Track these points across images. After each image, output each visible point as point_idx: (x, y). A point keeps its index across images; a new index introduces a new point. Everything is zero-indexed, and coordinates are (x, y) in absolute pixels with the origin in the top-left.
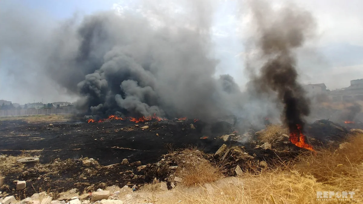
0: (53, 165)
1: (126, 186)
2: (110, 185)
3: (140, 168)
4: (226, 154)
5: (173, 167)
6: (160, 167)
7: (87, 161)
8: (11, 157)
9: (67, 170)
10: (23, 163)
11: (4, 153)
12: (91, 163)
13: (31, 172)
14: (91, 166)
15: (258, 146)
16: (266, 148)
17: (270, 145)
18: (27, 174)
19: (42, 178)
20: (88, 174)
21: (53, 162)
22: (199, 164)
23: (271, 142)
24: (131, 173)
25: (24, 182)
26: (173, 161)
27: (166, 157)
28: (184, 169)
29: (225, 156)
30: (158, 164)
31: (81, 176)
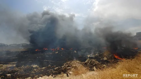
0: (21, 68)
1: (50, 76)
2: (44, 75)
3: (55, 68)
4: (89, 62)
5: (69, 68)
6: (64, 68)
7: (34, 66)
8: (4, 65)
9: (27, 70)
10: (10, 67)
11: (2, 64)
12: (36, 67)
13: (12, 71)
14: (36, 68)
15: (102, 59)
16: (105, 60)
17: (107, 59)
18: (11, 72)
19: (17, 73)
20: (35, 71)
21: (21, 67)
22: (79, 66)
23: (107, 57)
24: (52, 70)
25: (10, 75)
26: (69, 65)
27: (66, 64)
28: (73, 68)
29: (89, 63)
30: (63, 67)
31: (32, 72)
